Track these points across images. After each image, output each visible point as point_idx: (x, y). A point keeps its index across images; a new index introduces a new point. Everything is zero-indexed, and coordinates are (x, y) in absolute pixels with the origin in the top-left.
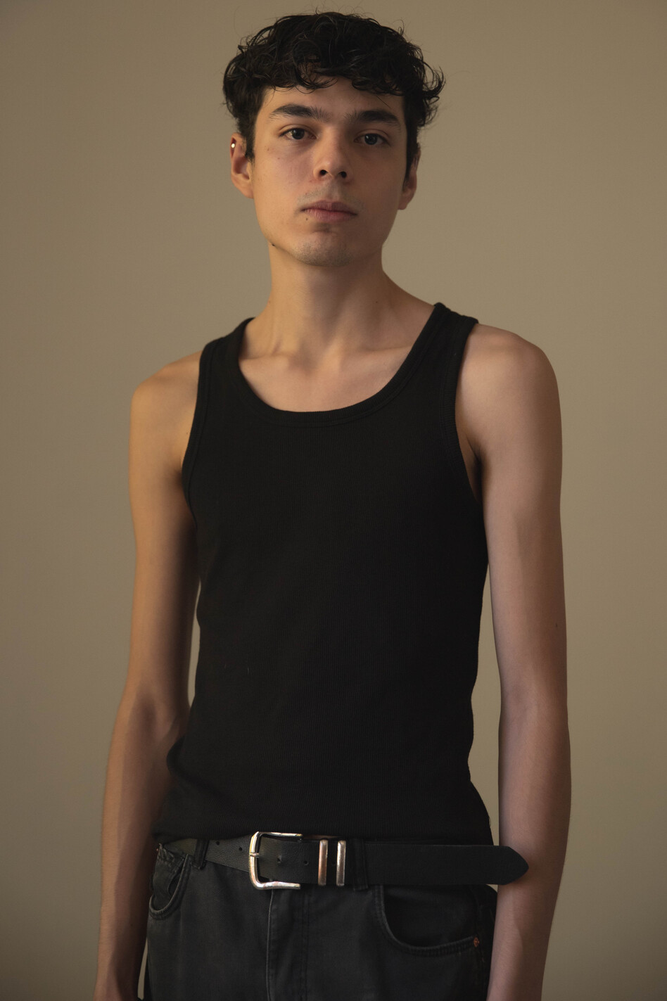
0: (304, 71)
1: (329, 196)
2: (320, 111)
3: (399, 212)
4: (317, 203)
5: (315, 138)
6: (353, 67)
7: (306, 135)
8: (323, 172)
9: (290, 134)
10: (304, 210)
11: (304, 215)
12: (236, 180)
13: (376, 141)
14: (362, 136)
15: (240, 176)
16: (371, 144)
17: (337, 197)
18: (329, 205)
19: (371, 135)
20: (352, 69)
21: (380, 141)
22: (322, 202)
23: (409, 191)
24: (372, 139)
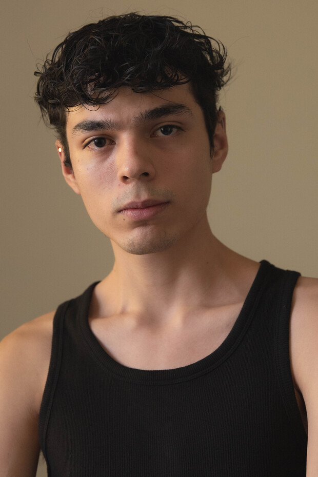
0: (90, 89)
1: (138, 195)
2: (110, 121)
3: (215, 176)
4: (129, 204)
5: (115, 144)
6: (127, 80)
7: (108, 142)
8: (125, 178)
9: (93, 143)
10: (120, 211)
11: (121, 216)
12: (69, 180)
13: (171, 131)
14: (158, 129)
15: (70, 176)
16: (167, 134)
17: (144, 196)
18: (139, 205)
19: (165, 127)
20: (127, 82)
21: (175, 130)
22: (132, 203)
23: (221, 153)
24: (167, 130)
